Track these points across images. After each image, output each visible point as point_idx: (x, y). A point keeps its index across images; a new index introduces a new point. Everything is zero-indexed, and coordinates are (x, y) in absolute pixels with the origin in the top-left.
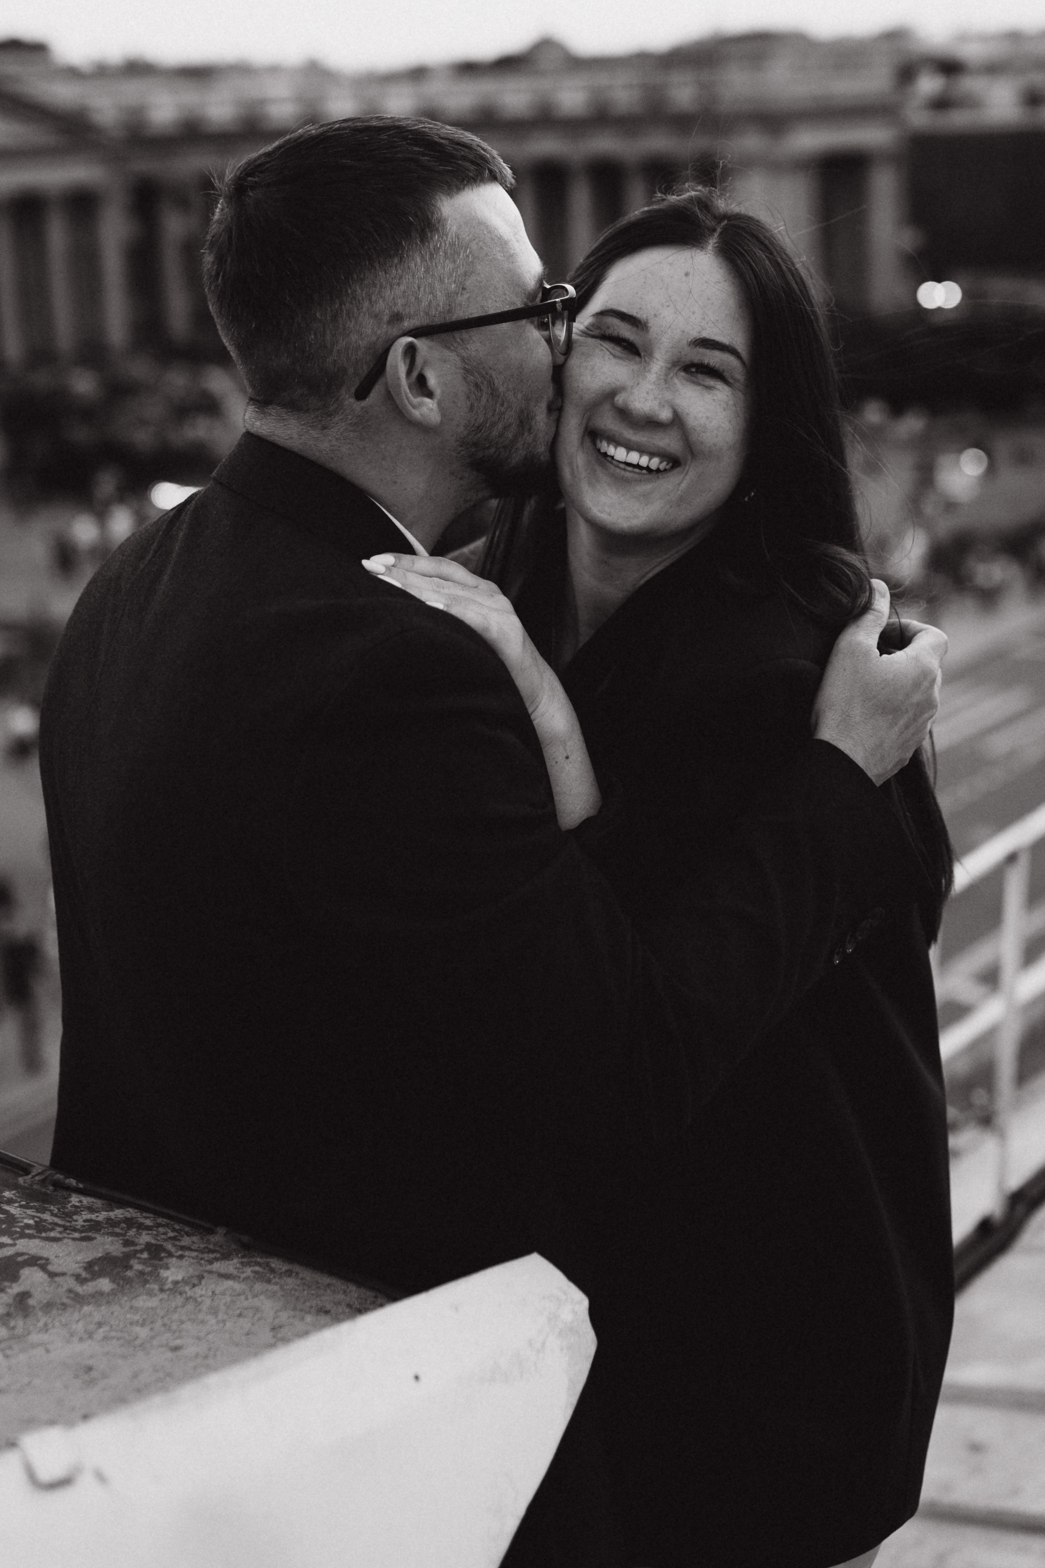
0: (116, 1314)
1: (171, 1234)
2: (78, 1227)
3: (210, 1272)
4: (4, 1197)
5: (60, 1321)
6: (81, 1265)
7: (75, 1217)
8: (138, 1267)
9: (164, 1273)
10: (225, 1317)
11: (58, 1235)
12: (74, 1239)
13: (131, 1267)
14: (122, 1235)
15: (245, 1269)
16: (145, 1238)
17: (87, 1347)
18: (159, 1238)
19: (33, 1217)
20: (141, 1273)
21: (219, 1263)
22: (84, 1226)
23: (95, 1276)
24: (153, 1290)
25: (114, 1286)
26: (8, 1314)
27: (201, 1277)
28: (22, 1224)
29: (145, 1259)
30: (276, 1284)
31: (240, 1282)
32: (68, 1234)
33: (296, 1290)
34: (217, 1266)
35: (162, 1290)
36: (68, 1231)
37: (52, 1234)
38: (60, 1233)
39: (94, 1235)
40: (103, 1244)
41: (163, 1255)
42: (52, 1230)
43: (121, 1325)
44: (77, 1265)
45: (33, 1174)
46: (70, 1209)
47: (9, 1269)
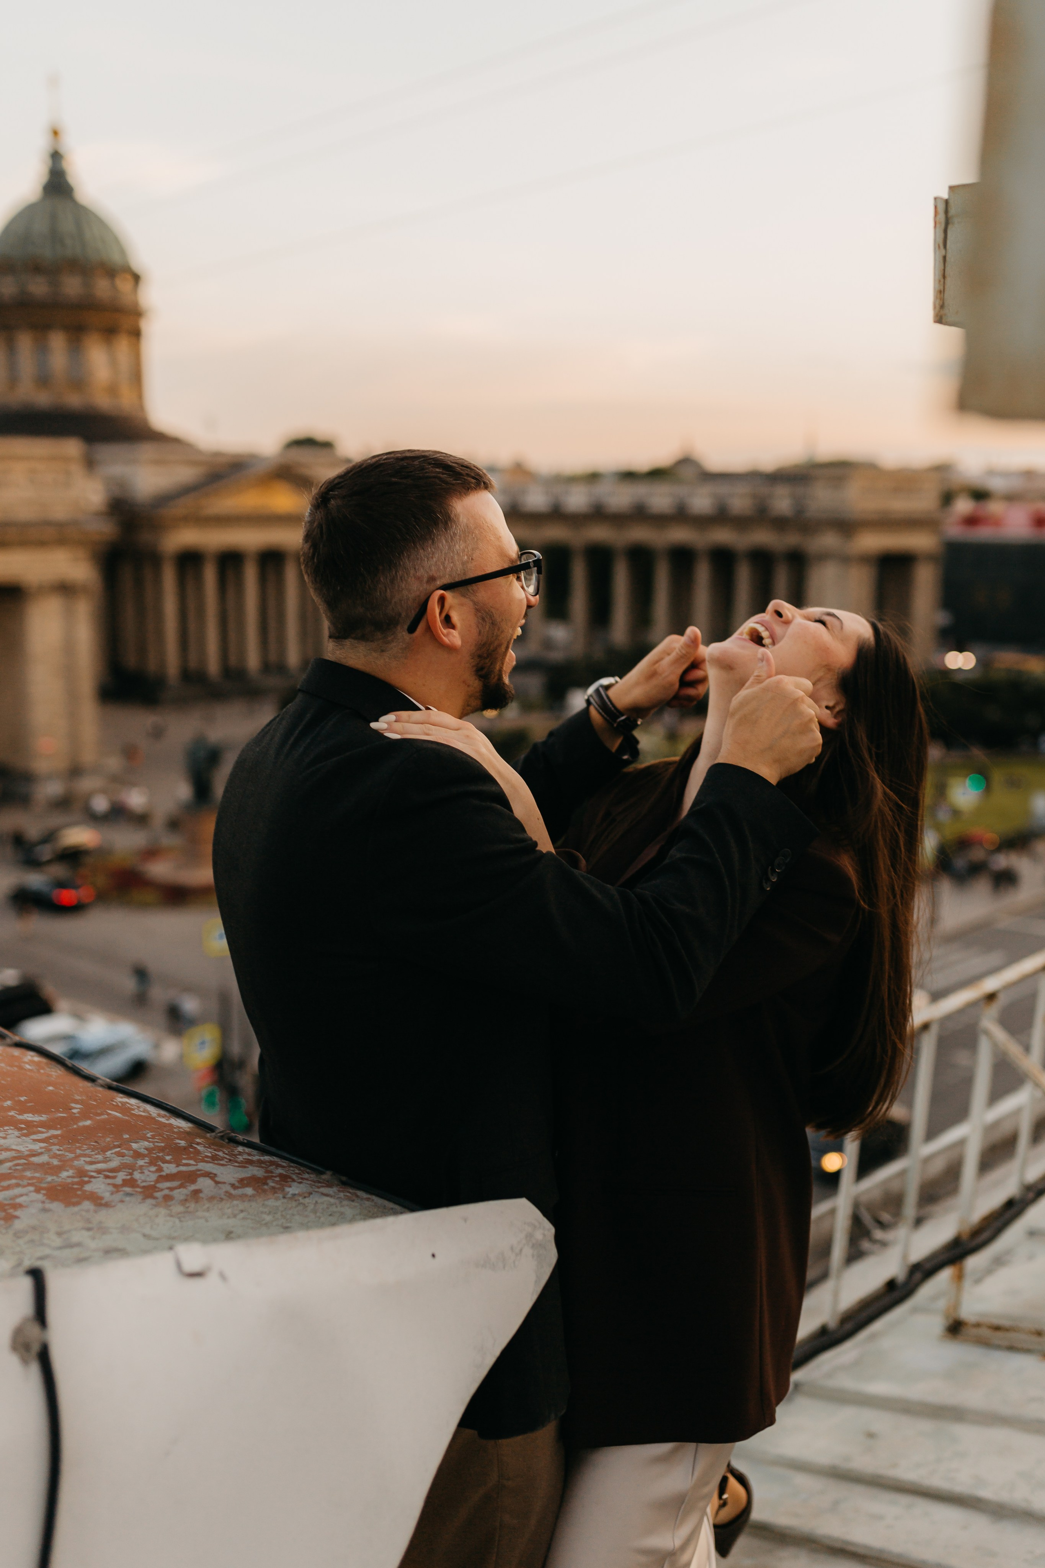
0: (253, 1207)
1: (297, 1171)
2: (239, 1161)
3: (316, 1192)
4: (195, 1141)
5: (217, 1207)
6: (236, 1179)
7: (238, 1156)
8: (272, 1184)
9: (287, 1189)
11: (225, 1163)
12: (235, 1166)
13: (267, 1184)
14: (265, 1167)
15: (340, 1193)
16: (280, 1171)
17: (231, 1222)
18: (288, 1172)
19: (211, 1152)
20: (273, 1188)
22: (242, 1161)
23: (244, 1186)
24: (279, 1197)
25: (255, 1193)
26: (186, 1200)
27: (311, 1194)
28: (204, 1155)
29: (277, 1181)
31: (334, 1198)
32: (232, 1164)
34: (323, 1190)
35: (284, 1197)
37: (221, 1162)
38: (226, 1162)
39: (248, 1166)
40: (252, 1171)
41: (289, 1180)
42: (221, 1160)
43: (255, 1213)
44: (234, 1179)
46: (236, 1152)
47: (191, 1177)
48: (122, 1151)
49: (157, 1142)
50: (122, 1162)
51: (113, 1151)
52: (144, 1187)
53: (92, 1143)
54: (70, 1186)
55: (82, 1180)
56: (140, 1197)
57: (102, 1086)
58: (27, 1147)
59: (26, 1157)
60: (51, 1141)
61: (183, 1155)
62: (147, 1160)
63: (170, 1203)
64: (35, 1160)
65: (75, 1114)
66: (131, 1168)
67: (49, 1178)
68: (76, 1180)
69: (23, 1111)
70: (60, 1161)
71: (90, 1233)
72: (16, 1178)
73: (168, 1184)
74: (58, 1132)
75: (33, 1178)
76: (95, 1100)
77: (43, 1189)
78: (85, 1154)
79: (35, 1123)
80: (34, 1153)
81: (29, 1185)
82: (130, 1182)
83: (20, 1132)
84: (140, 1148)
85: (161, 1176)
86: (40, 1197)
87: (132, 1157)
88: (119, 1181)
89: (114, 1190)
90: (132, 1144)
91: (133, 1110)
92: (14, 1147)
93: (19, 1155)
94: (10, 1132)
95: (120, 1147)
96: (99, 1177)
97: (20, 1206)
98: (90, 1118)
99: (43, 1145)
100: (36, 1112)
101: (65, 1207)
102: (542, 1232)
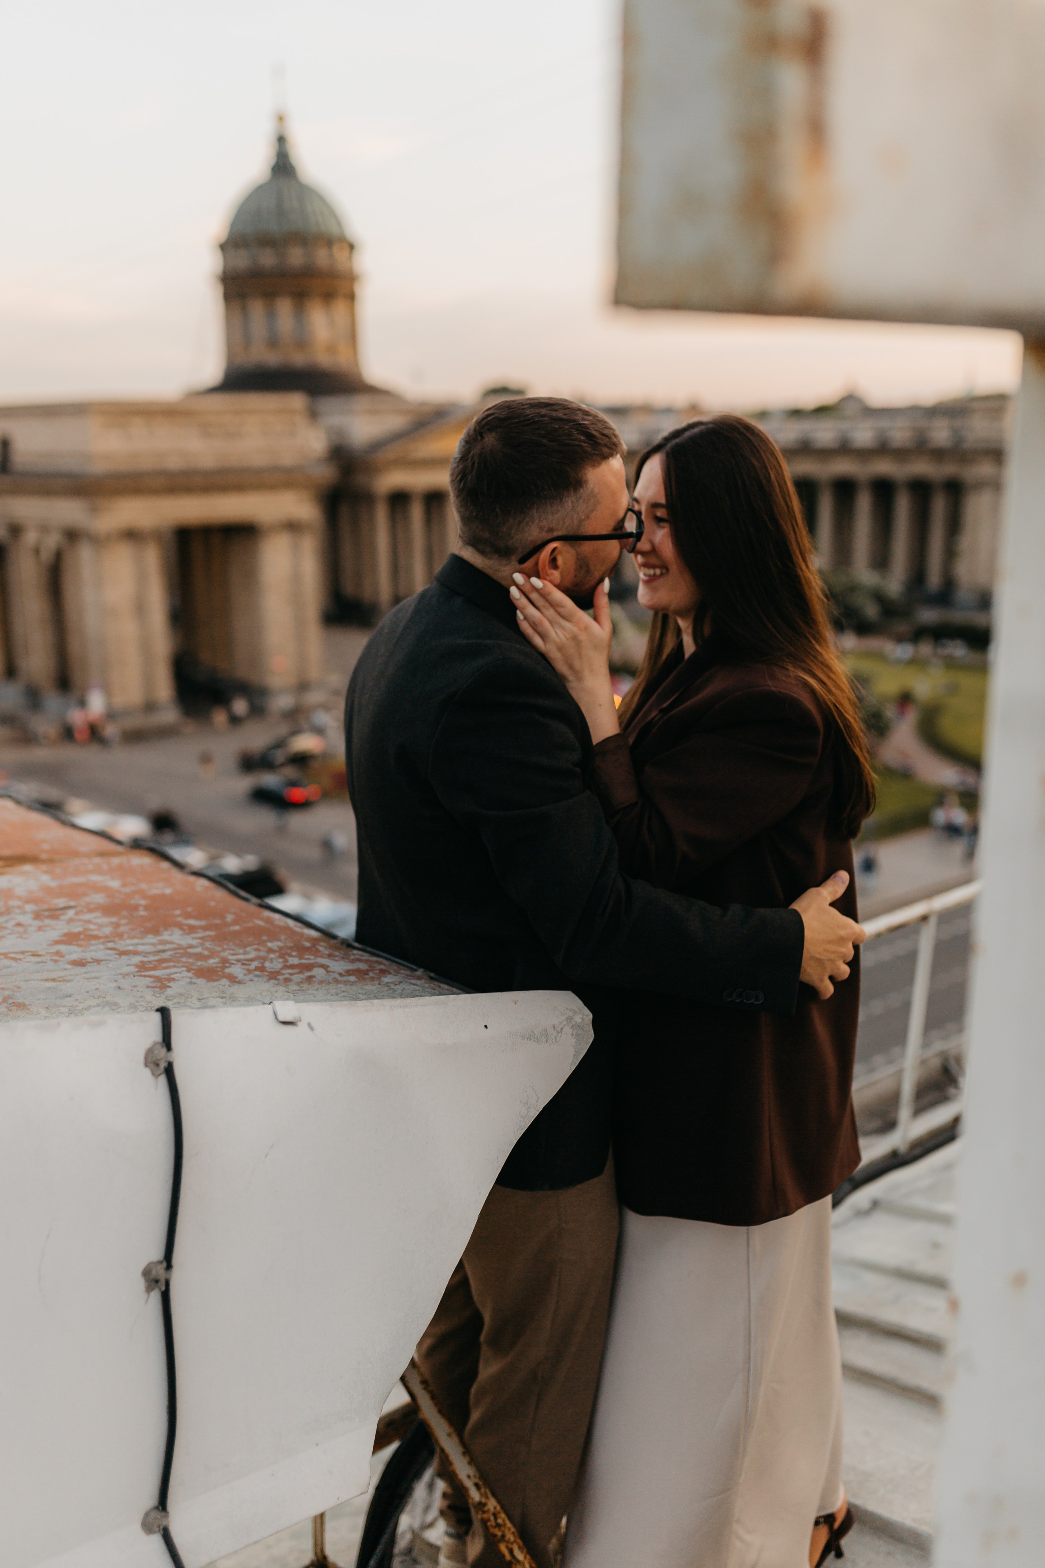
0: (353, 988)
1: (396, 968)
2: (351, 959)
4: (319, 945)
5: (325, 988)
8: (372, 975)
9: (383, 979)
10: (405, 997)
11: (339, 960)
12: (347, 963)
13: (368, 974)
16: (382, 967)
18: (389, 968)
20: (373, 977)
22: (354, 959)
23: (350, 975)
24: (375, 983)
25: (357, 980)
26: (302, 982)
27: (401, 982)
28: (323, 954)
29: (377, 973)
30: (439, 991)
32: (344, 960)
34: (413, 981)
35: (379, 984)
40: (359, 966)
41: (386, 974)
42: (335, 957)
43: (353, 993)
44: (343, 970)
45: (341, 941)
46: (351, 953)
47: (309, 967)
48: (259, 947)
49: (288, 943)
50: (258, 955)
51: (252, 947)
52: (271, 972)
53: (237, 941)
54: (215, 969)
55: (224, 965)
56: (265, 979)
58: (187, 942)
59: (185, 949)
60: (206, 939)
61: (306, 953)
62: (277, 954)
63: (288, 984)
64: (191, 951)
65: (227, 921)
66: (264, 959)
67: (199, 963)
68: (220, 965)
69: (188, 916)
70: (210, 952)
72: (174, 962)
73: (290, 971)
74: (213, 933)
75: (187, 962)
76: (246, 912)
77: (193, 970)
78: (230, 949)
79: (196, 926)
80: (191, 946)
81: (183, 966)
82: (262, 969)
83: (183, 932)
84: (274, 946)
85: (285, 965)
86: (190, 974)
87: (266, 952)
88: (252, 967)
89: (248, 973)
90: (268, 943)
92: (177, 942)
93: (179, 947)
94: (176, 931)
95: (258, 945)
96: (237, 964)
97: (174, 979)
98: (239, 925)
99: (199, 941)
100: (196, 918)
101: (207, 982)
102: (581, 1016)
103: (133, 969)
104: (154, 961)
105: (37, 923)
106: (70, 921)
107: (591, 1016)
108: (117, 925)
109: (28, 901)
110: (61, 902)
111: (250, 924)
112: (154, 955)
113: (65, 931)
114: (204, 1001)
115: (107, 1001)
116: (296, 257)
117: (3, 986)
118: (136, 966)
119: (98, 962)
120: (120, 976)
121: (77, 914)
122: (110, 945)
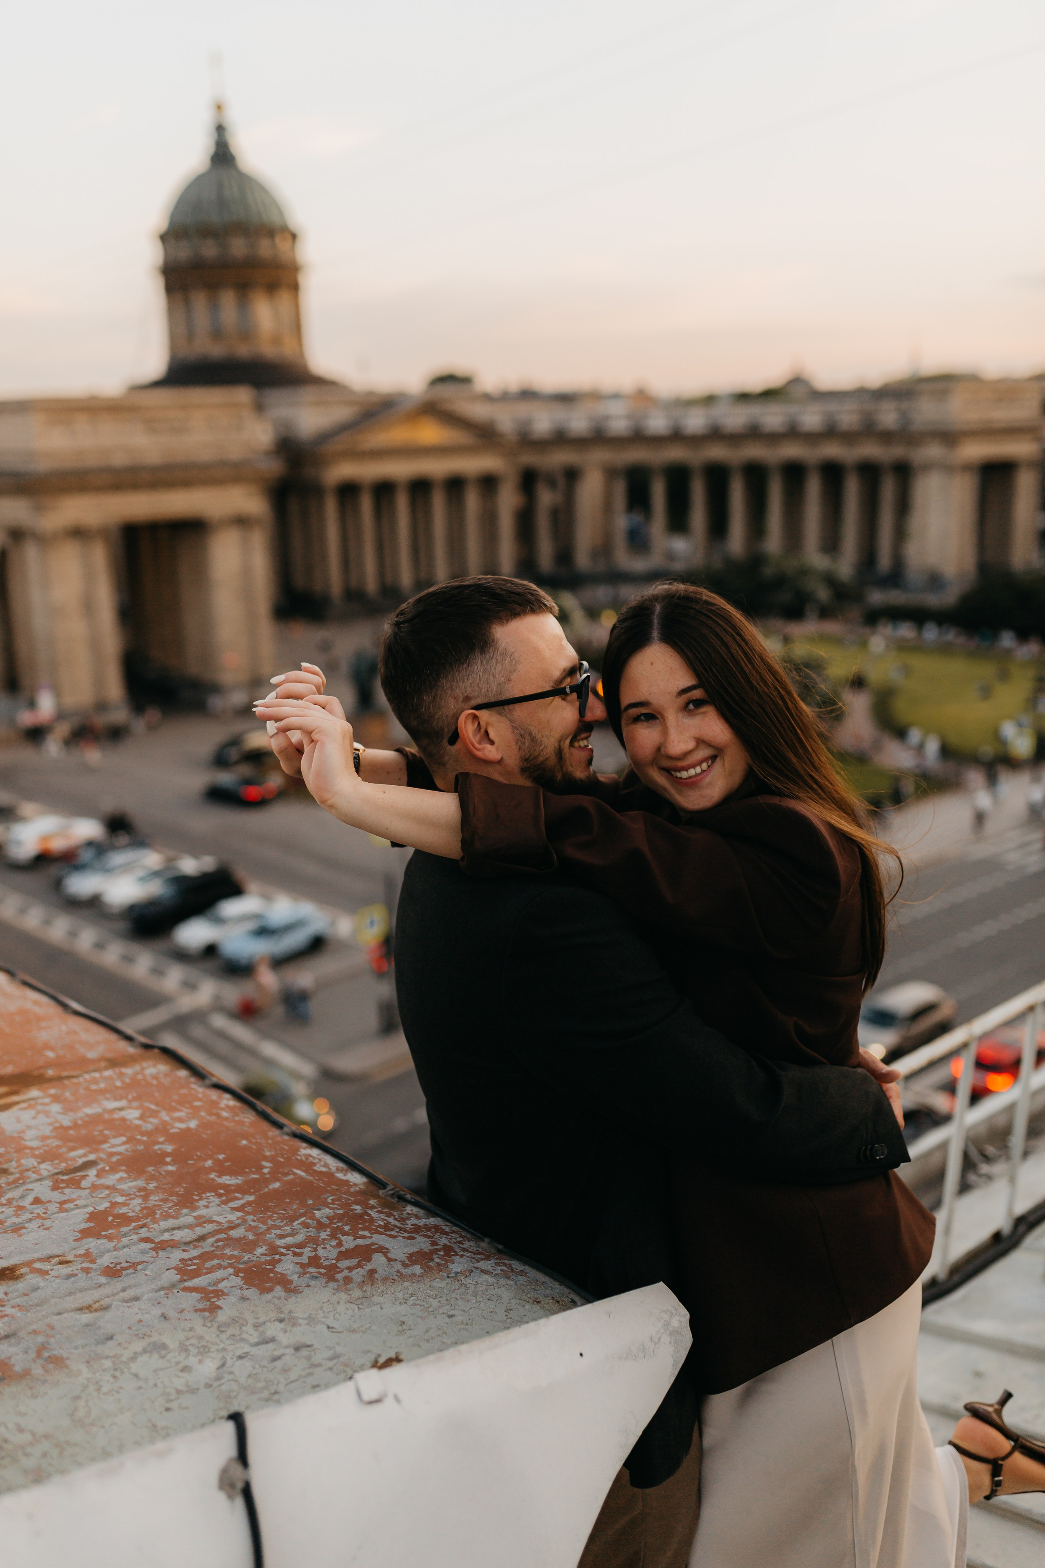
0: (421, 1289)
1: (459, 1239)
2: (408, 1229)
3: (477, 1268)
4: (369, 1204)
5: (391, 1290)
6: (406, 1255)
7: (407, 1222)
8: (437, 1260)
9: (451, 1266)
10: (481, 1299)
11: (396, 1234)
12: (404, 1237)
13: (433, 1260)
14: (432, 1237)
15: (497, 1268)
16: (444, 1241)
17: (403, 1309)
18: (451, 1241)
19: (384, 1220)
20: (439, 1264)
21: (482, 1262)
22: (411, 1228)
23: (413, 1263)
24: (444, 1276)
25: (423, 1271)
26: (363, 1282)
27: (472, 1271)
28: (377, 1224)
29: (442, 1255)
30: (513, 1279)
31: (492, 1277)
32: (402, 1233)
33: (523, 1285)
34: (481, 1265)
35: (448, 1277)
36: (401, 1232)
37: (393, 1233)
38: (397, 1232)
39: (416, 1236)
40: (420, 1243)
41: (452, 1253)
42: (393, 1229)
43: (424, 1297)
44: (404, 1255)
45: (388, 1189)
46: (405, 1215)
47: (367, 1253)
48: (307, 1221)
49: (337, 1209)
50: (307, 1235)
51: (299, 1221)
52: (325, 1267)
53: (281, 1212)
54: (264, 1266)
55: (274, 1258)
56: (324, 1280)
57: (288, 1134)
58: (226, 1217)
59: (225, 1231)
60: (246, 1209)
61: (359, 1224)
62: (329, 1231)
63: (349, 1287)
64: (234, 1233)
65: (265, 1174)
66: (316, 1242)
67: (246, 1257)
68: (268, 1258)
69: (222, 1172)
70: (255, 1235)
71: (282, 1325)
72: (217, 1257)
73: (348, 1263)
74: (251, 1198)
75: (232, 1257)
76: (282, 1157)
77: (240, 1271)
78: (276, 1226)
79: (232, 1188)
80: (232, 1225)
81: (230, 1265)
82: (314, 1261)
83: (220, 1200)
84: (323, 1217)
85: (340, 1252)
86: (239, 1281)
87: (315, 1228)
88: (305, 1259)
89: (301, 1270)
90: (315, 1211)
91: (315, 1164)
92: (215, 1218)
93: (220, 1227)
94: (212, 1199)
95: (305, 1216)
96: (288, 1254)
97: (222, 1293)
98: (278, 1180)
99: (240, 1214)
100: (232, 1173)
101: (261, 1294)
102: (678, 1318)
103: (173, 1276)
104: (195, 1258)
105: (56, 1196)
106: (94, 1187)
107: (688, 1316)
108: (145, 1194)
109: (43, 1159)
110: (79, 1156)
111: (291, 1177)
112: (195, 1247)
113: (91, 1209)
114: (261, 1329)
115: (154, 1343)
116: (238, 247)
117: (34, 1327)
118: (179, 1270)
119: (134, 1265)
120: (162, 1293)
121: (98, 1176)
122: (144, 1233)
